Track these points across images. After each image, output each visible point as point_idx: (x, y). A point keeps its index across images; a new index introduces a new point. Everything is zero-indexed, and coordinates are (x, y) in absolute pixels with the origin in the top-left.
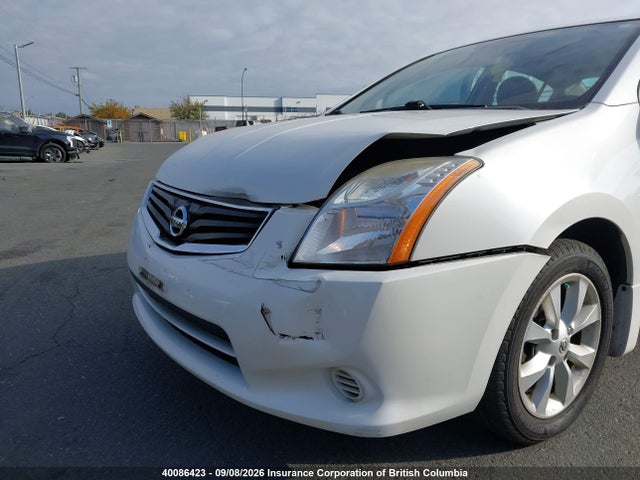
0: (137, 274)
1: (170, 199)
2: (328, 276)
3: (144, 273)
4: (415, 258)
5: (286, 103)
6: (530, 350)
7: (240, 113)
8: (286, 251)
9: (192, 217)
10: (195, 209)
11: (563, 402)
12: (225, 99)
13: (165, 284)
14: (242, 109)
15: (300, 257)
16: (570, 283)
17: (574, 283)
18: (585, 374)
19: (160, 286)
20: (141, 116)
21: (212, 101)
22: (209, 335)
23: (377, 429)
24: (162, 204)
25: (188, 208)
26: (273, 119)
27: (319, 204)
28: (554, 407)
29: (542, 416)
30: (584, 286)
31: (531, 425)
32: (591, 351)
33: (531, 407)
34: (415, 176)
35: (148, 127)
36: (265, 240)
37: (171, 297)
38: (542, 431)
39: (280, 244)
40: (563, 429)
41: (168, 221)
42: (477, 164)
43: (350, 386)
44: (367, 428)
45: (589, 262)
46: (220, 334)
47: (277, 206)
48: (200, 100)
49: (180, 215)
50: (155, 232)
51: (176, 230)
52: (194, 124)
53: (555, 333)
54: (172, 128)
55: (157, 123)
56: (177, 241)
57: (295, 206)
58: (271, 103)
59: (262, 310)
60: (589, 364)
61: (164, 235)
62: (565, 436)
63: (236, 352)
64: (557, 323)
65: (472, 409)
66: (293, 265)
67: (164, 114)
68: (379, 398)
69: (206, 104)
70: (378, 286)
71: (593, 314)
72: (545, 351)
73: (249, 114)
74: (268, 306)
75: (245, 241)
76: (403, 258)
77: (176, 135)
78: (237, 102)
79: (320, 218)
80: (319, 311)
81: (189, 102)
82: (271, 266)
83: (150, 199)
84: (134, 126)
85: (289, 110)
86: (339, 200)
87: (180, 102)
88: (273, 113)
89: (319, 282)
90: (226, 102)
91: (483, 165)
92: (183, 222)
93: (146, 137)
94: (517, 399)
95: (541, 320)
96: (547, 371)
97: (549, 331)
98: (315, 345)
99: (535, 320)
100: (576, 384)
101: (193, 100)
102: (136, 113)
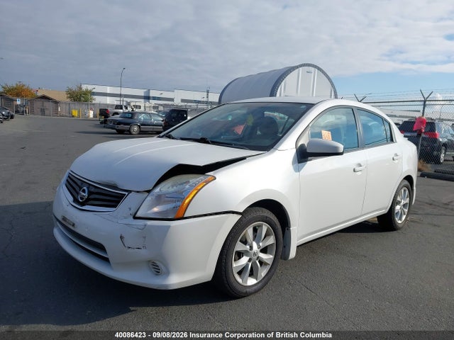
0: (60, 218)
1: (79, 183)
2: (150, 223)
3: (64, 219)
4: (185, 216)
5: (153, 93)
6: (240, 255)
7: (119, 99)
8: (133, 211)
9: (90, 193)
10: (93, 190)
11: (257, 279)
12: (108, 87)
13: (76, 224)
14: (120, 96)
15: (139, 214)
16: (259, 226)
17: (260, 226)
18: (268, 267)
19: (73, 225)
20: (44, 97)
21: (98, 89)
22: (96, 248)
23: (167, 286)
24: (74, 185)
25: (88, 188)
26: (142, 105)
27: (149, 192)
28: (251, 282)
29: (245, 285)
30: (265, 228)
31: (239, 288)
32: (271, 256)
33: (240, 280)
34: (189, 182)
35: (48, 105)
36: (124, 206)
37: (79, 230)
38: (245, 291)
39: (130, 209)
40: (256, 292)
41: (78, 193)
42: (213, 178)
43: (157, 268)
44: (163, 285)
45: (266, 217)
46: (102, 248)
47: (130, 192)
48: (90, 87)
49: (84, 191)
50: (71, 199)
51: (82, 199)
52: (84, 106)
53: (251, 248)
54: (68, 108)
55: (56, 103)
56: (82, 204)
57: (138, 192)
58: (141, 93)
59: (121, 237)
60: (270, 262)
61: (76, 200)
62: (257, 295)
63: (109, 256)
64: (252, 243)
65: (210, 279)
66: (135, 218)
67: (61, 96)
68: (168, 273)
69: (94, 91)
70: (169, 227)
71: (271, 240)
72: (247, 256)
73: (125, 99)
74: (123, 235)
75: (115, 206)
76: (180, 216)
77: (70, 112)
78: (117, 90)
79: (149, 198)
80: (145, 237)
81: (81, 88)
82: (125, 218)
83: (67, 180)
84: (38, 104)
85: (154, 98)
86: (157, 190)
87: (74, 88)
88: (142, 100)
89: (145, 225)
90: (109, 90)
91: (215, 179)
92: (86, 195)
93: (46, 112)
94: (231, 276)
95: (245, 242)
96: (247, 265)
97: (248, 247)
98: (143, 252)
99: (241, 241)
100: (263, 272)
101: (84, 87)
102: (39, 94)
